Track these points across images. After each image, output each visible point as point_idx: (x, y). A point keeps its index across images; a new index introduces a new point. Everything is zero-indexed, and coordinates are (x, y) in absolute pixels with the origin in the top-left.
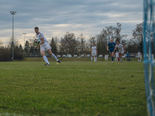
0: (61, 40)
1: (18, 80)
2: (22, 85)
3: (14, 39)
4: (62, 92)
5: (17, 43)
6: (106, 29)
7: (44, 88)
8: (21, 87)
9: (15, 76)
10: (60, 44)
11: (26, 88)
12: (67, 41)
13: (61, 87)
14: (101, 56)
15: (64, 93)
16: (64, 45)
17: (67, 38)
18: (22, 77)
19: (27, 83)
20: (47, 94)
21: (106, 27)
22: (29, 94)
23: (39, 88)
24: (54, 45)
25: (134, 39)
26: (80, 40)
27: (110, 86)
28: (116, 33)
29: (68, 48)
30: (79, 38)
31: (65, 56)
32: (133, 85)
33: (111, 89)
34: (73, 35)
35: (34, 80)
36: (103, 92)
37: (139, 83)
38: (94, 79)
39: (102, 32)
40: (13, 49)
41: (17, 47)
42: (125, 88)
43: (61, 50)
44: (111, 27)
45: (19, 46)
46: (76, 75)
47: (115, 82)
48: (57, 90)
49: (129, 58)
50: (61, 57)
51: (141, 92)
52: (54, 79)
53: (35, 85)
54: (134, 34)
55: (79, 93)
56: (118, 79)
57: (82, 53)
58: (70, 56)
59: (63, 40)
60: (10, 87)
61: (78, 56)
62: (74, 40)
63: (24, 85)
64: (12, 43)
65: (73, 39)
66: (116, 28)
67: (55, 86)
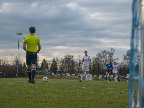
0: (62, 61)
1: (19, 94)
2: (22, 97)
3: (19, 57)
4: (58, 104)
5: (21, 61)
6: (101, 53)
7: (42, 100)
8: (21, 99)
9: (17, 90)
10: (60, 64)
11: (26, 100)
12: (67, 62)
13: (57, 100)
14: (96, 76)
15: (59, 105)
16: (64, 65)
17: (66, 59)
18: (23, 91)
19: (27, 96)
20: (45, 105)
21: (101, 51)
22: (28, 105)
23: (38, 100)
24: (55, 65)
25: (124, 62)
26: (78, 61)
27: (100, 100)
28: (109, 57)
29: (68, 67)
30: (77, 59)
31: (64, 74)
32: (120, 100)
33: (101, 103)
34: (72, 57)
35: (34, 93)
36: (94, 105)
37: (125, 99)
38: (88, 95)
39: (97, 55)
40: (18, 67)
41: (21, 65)
42: (113, 102)
43: (61, 69)
44: (105, 51)
45: (23, 64)
46: (72, 90)
47: (105, 97)
48: (54, 103)
49: (119, 79)
50: (61, 75)
51: (126, 106)
52: (52, 93)
53: (34, 98)
54: (125, 58)
55: (73, 105)
56: (108, 95)
57: (79, 73)
58: (68, 75)
59: (63, 61)
60: (11, 99)
61: (76, 75)
62: (73, 62)
63: (24, 97)
64: (17, 62)
65: (72, 60)
66: (110, 52)
67: (52, 99)
